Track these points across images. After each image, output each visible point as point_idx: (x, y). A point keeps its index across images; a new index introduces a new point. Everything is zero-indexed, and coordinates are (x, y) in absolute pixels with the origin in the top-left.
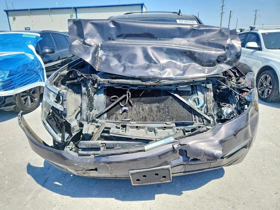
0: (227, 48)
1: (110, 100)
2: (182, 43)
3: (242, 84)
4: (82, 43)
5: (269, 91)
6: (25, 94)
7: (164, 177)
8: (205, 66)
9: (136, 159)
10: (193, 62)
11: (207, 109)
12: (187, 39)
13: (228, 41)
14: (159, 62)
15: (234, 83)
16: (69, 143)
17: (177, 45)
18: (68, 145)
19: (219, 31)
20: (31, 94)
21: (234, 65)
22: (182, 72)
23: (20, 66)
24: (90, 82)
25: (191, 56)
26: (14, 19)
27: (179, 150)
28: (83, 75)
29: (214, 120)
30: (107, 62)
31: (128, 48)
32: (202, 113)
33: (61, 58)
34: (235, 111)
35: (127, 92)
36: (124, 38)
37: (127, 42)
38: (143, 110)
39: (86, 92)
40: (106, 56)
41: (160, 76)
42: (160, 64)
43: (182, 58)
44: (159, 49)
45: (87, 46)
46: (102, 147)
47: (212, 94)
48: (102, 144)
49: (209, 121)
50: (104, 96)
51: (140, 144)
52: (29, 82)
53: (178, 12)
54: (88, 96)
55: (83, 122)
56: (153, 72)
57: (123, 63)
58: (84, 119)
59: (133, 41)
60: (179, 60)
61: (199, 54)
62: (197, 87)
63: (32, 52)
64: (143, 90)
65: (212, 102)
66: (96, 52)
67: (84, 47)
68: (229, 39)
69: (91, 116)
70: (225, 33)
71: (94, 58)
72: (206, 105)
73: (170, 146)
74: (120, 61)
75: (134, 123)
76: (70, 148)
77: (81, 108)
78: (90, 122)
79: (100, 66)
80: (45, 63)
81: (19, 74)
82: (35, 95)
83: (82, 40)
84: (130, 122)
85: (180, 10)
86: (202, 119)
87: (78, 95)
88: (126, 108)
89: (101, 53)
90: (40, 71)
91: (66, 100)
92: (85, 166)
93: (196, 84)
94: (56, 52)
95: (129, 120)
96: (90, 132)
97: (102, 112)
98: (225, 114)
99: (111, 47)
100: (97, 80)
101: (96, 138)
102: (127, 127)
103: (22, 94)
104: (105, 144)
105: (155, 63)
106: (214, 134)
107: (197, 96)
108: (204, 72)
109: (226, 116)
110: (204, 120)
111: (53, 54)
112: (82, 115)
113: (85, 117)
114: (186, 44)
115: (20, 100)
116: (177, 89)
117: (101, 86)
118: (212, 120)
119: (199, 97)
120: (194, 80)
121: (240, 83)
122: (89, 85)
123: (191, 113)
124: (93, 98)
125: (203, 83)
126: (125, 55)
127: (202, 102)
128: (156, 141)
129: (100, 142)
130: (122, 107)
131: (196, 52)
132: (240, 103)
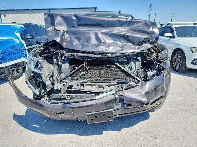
0: (150, 33)
1: (73, 68)
2: (121, 30)
3: (160, 57)
4: (54, 29)
5: (180, 65)
6: (12, 67)
7: (109, 117)
8: (136, 45)
9: (90, 105)
10: (128, 42)
11: (138, 73)
12: (124, 27)
13: (151, 29)
14: (106, 42)
15: (155, 56)
16: (45, 96)
17: (117, 31)
18: (44, 97)
19: (145, 23)
20: (17, 66)
21: (155, 44)
22: (121, 49)
23: (9, 47)
24: (59, 55)
25: (127, 38)
26: (5, 16)
27: (119, 99)
28: (55, 50)
29: (142, 80)
30: (71, 42)
31: (85, 32)
32: (134, 75)
33: (39, 42)
34: (156, 74)
35: (85, 62)
36: (83, 26)
37: (84, 29)
38: (95, 74)
39: (56, 62)
40: (70, 38)
41: (106, 51)
42: (106, 43)
43: (121, 40)
44: (105, 34)
45: (57, 31)
46: (67, 97)
47: (141, 63)
48: (67, 95)
49: (139, 81)
50: (69, 65)
51: (93, 95)
52: (16, 58)
53: (119, 11)
54: (58, 65)
55: (54, 82)
56: (102, 49)
57: (81, 42)
58: (55, 80)
59: (89, 28)
60: (119, 41)
61: (132, 37)
62: (131, 59)
63: (18, 38)
64: (95, 61)
65: (140, 68)
66: (63, 35)
67: (55, 32)
68: (151, 28)
69: (60, 78)
70: (149, 24)
71: (62, 39)
72: (136, 70)
73: (113, 96)
74: (79, 41)
75: (89, 83)
76: (45, 99)
77: (53, 73)
78: (59, 82)
79: (66, 45)
80: (27, 46)
81: (8, 53)
82: (20, 67)
83: (54, 27)
84: (86, 82)
85: (120, 10)
86: (134, 79)
87: (51, 64)
88: (84, 73)
89: (66, 36)
90: (24, 51)
91: (42, 68)
92: (56, 110)
93: (130, 57)
94: (35, 38)
95: (86, 80)
96: (59, 88)
97: (67, 75)
98: (149, 76)
99: (73, 32)
100: (64, 54)
101: (63, 92)
102: (84, 85)
103: (10, 67)
104: (69, 95)
105: (103, 43)
106: (141, 88)
107: (131, 65)
108: (135, 49)
109: (149, 77)
110: (136, 80)
111: (33, 39)
112: (54, 78)
113: (55, 79)
114: (124, 31)
115: (9, 71)
116: (118, 60)
117: (67, 58)
118: (140, 80)
119: (132, 66)
120: (128, 54)
121: (158, 56)
122: (59, 57)
123: (127, 76)
124: (61, 66)
125: (135, 56)
126: (83, 37)
127: (134, 68)
128: (104, 93)
129: (66, 94)
130: (81, 72)
131: (130, 36)
132: (159, 69)
